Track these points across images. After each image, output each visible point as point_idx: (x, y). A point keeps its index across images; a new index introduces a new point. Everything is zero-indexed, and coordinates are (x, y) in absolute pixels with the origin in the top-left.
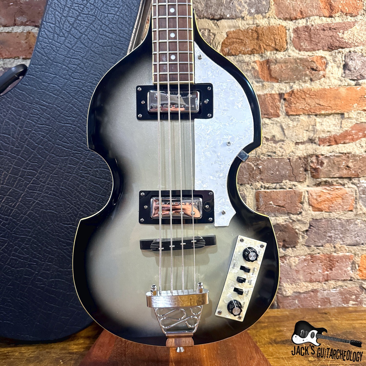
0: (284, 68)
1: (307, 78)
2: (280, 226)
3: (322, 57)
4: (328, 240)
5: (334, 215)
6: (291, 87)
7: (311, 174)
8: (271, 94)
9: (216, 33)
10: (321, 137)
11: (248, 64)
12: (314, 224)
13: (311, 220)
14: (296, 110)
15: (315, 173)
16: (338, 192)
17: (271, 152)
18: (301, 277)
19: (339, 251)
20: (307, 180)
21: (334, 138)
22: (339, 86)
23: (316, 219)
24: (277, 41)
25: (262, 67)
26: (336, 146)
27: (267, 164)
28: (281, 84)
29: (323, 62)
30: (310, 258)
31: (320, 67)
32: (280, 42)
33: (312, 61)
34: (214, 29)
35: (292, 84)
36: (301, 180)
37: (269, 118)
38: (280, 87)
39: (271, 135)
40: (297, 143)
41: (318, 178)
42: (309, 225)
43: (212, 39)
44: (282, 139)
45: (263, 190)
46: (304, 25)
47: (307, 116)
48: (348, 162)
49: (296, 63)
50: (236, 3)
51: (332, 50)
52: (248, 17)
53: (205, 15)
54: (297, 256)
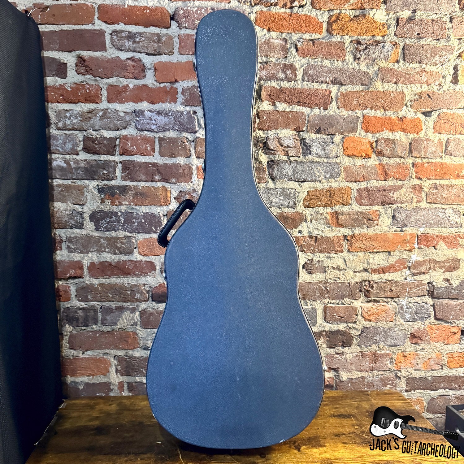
0: (348, 218)
1: (364, 226)
2: (340, 331)
3: (376, 211)
4: (374, 342)
5: (379, 324)
6: (353, 232)
7: (364, 294)
8: (337, 236)
9: (300, 192)
10: (372, 268)
11: (322, 214)
12: (365, 331)
13: (363, 327)
14: (355, 248)
15: (367, 294)
16: (383, 308)
17: (337, 277)
18: (354, 368)
19: (381, 350)
20: (361, 298)
21: (382, 269)
22: (388, 232)
23: (366, 328)
24: (344, 198)
25: (332, 217)
26: (384, 274)
27: (333, 286)
28: (345, 229)
29: (377, 214)
30: (360, 354)
31: (375, 218)
32: (346, 199)
33: (369, 214)
34: (299, 189)
35: (353, 229)
36: (357, 299)
37: (336, 254)
38: (345, 231)
39: (336, 265)
40: (355, 271)
41: (369, 298)
42: (361, 331)
43: (297, 196)
44: (345, 268)
45: (329, 305)
46: (365, 186)
47: (363, 253)
48: (392, 286)
49: (357, 215)
50: (315, 170)
51: (384, 205)
52: (324, 181)
53: (293, 178)
54: (351, 353)
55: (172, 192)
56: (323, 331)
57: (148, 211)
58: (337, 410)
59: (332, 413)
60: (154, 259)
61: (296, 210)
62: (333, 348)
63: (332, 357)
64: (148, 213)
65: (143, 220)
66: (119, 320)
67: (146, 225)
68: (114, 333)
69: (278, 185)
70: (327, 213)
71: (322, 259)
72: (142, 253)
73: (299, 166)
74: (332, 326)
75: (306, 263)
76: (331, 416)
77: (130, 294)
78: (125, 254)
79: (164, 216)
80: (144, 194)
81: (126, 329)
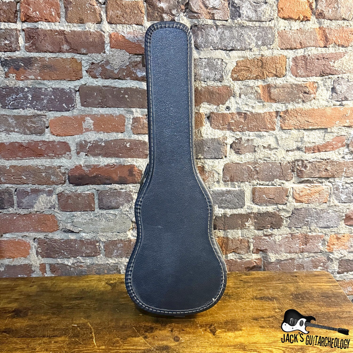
0: (282, 92)
1: (300, 100)
2: (269, 213)
3: (314, 82)
4: (305, 223)
5: (311, 206)
6: (286, 107)
7: (297, 174)
8: (269, 113)
9: (228, 63)
10: (307, 146)
11: (252, 88)
13: (293, 209)
14: (288, 125)
15: (300, 174)
16: (316, 189)
17: (267, 157)
18: (283, 250)
19: (313, 232)
20: (293, 179)
21: (318, 147)
22: (326, 106)
23: (297, 209)
24: (278, 69)
25: (264, 90)
26: (319, 153)
27: (263, 167)
28: (278, 104)
29: (315, 86)
30: (290, 236)
31: (312, 91)
32: (280, 70)
33: (305, 87)
34: (226, 59)
35: (287, 104)
36: (289, 179)
37: (267, 132)
38: (277, 106)
39: (268, 144)
40: (287, 150)
41: (302, 178)
42: (291, 212)
43: (224, 67)
44: (276, 147)
45: (258, 186)
46: (302, 54)
47: (297, 131)
48: (327, 166)
49: (292, 88)
50: (246, 36)
51: (323, 76)
52: (255, 49)
53: (219, 47)
54: (281, 235)
55: (83, 64)
56: (251, 213)
57: (57, 86)
58: (260, 292)
59: (255, 295)
60: (68, 139)
61: (223, 84)
62: (261, 230)
63: (260, 239)
64: (58, 89)
65: (53, 97)
66: (36, 203)
67: (57, 102)
68: (32, 216)
69: (203, 55)
70: (258, 87)
71: (252, 138)
72: (54, 132)
73: (227, 31)
74: (261, 208)
75: (234, 142)
76: (253, 299)
77: (44, 176)
78: (36, 134)
79: (77, 91)
80: (51, 67)
81: (43, 212)
